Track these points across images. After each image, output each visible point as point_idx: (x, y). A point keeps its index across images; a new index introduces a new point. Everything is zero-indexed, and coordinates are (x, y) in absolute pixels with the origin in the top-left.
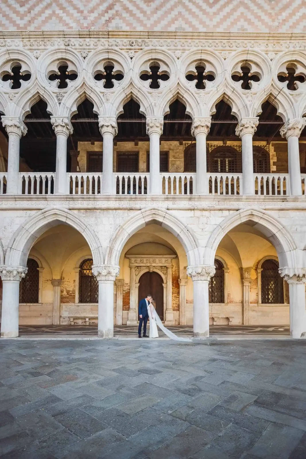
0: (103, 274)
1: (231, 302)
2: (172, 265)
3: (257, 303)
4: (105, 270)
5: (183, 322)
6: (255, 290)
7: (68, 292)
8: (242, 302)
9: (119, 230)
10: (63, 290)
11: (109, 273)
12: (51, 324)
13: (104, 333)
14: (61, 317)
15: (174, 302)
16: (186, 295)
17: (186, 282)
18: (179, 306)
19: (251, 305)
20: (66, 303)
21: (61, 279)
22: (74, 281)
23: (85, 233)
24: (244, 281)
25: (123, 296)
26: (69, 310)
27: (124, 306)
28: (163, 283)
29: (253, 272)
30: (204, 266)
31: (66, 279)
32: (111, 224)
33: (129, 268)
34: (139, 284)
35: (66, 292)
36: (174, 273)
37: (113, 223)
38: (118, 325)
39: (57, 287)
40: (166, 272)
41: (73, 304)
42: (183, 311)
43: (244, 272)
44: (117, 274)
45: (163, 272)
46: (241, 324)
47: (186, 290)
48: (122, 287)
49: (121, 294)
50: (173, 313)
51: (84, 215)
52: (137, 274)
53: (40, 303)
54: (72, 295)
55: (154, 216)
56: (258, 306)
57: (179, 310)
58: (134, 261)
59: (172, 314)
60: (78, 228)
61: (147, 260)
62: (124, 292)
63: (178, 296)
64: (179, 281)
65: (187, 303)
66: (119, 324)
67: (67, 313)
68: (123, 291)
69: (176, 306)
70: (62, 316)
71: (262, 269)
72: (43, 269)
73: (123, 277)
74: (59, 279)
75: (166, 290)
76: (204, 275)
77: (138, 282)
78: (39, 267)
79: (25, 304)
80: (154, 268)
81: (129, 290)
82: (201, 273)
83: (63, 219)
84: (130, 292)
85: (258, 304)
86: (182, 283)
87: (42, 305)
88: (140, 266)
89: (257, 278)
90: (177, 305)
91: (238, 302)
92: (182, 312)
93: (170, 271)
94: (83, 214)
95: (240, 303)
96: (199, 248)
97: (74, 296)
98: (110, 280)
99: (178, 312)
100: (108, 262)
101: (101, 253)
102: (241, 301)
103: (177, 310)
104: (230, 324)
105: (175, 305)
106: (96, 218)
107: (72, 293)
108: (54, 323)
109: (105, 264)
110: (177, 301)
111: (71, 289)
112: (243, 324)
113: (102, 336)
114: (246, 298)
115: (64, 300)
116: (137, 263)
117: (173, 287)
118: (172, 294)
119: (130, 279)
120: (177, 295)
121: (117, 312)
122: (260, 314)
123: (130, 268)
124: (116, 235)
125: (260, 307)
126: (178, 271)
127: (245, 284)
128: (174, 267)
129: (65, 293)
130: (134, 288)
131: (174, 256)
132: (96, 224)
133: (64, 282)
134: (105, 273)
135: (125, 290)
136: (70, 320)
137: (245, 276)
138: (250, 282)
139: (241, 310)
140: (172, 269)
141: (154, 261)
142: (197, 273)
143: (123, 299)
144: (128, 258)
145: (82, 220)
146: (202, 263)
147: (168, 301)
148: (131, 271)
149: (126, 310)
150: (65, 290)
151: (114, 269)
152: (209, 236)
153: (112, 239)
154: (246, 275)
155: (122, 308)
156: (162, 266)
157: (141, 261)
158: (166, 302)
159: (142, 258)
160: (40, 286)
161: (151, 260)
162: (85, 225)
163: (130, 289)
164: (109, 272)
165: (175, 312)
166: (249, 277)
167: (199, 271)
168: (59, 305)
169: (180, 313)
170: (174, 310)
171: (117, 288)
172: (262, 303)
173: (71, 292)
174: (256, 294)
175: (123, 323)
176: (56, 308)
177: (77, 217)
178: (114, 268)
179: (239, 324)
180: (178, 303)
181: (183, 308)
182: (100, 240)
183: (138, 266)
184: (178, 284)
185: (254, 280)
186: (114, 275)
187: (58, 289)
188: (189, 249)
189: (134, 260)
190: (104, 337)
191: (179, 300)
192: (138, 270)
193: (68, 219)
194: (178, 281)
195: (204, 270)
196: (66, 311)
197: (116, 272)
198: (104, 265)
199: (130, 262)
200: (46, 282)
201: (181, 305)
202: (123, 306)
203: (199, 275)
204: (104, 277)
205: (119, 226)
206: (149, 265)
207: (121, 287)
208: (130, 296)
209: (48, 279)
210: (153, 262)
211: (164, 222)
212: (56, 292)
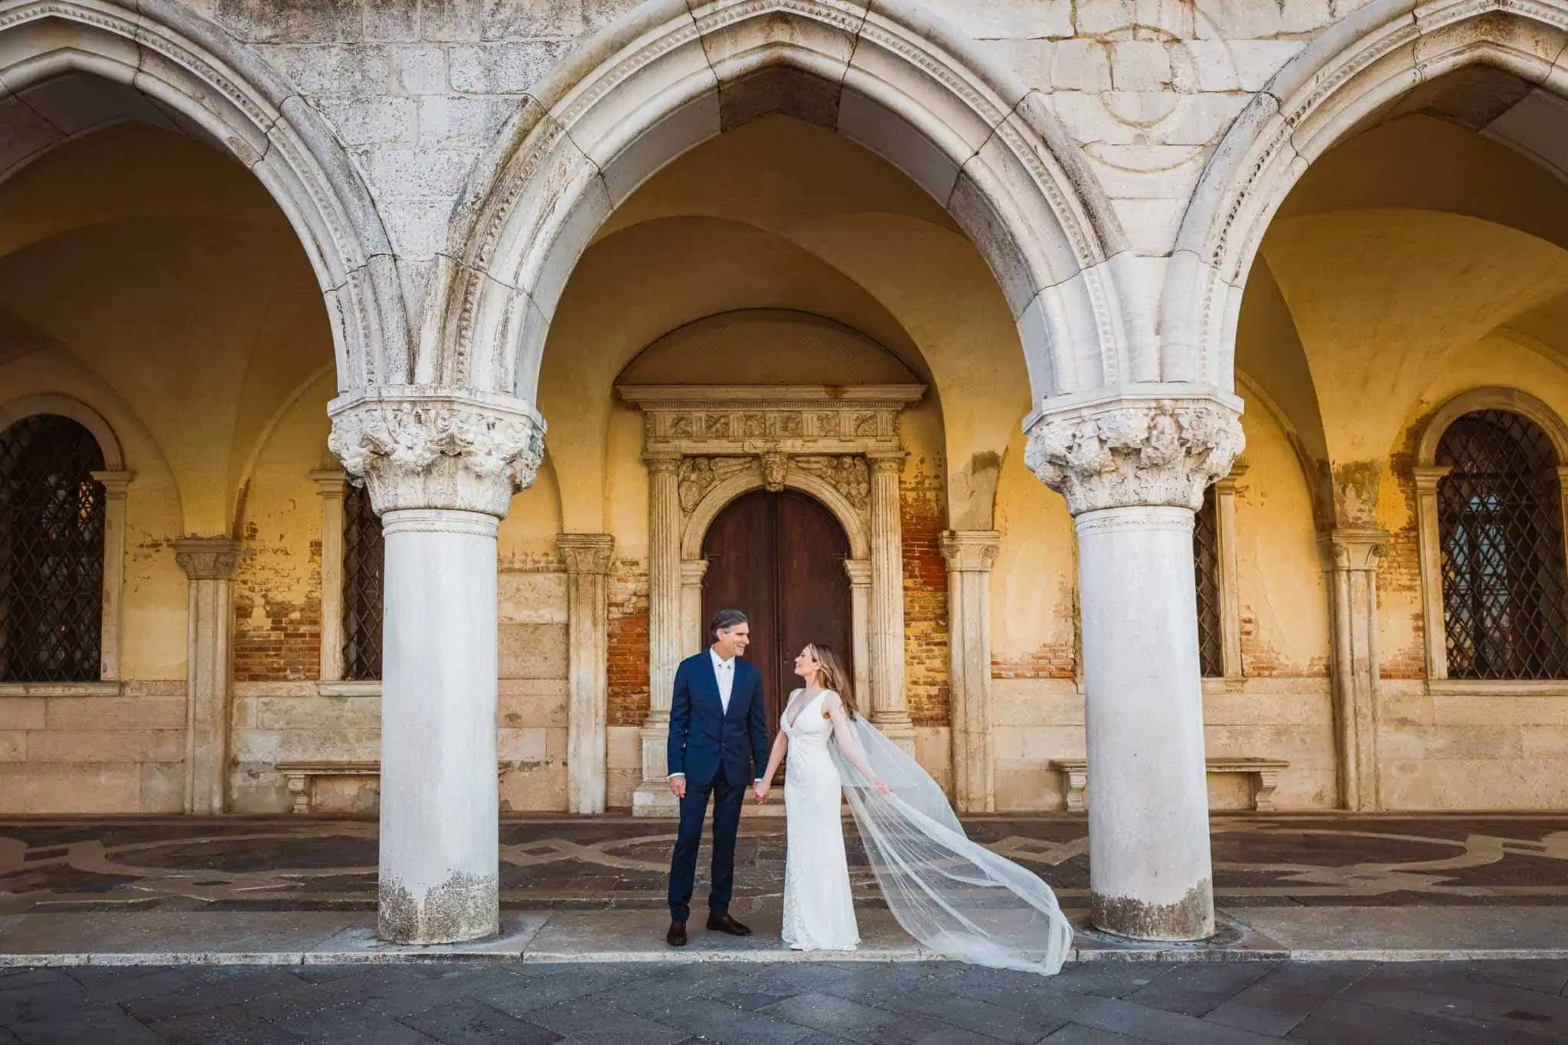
0: (401, 455)
1: (1263, 670)
2: (900, 449)
3: (1423, 673)
4: (413, 428)
5: (976, 791)
6: (1408, 594)
7: (278, 613)
8: (1332, 672)
9: (524, 134)
10: (243, 603)
11: (451, 451)
12: (171, 807)
13: (421, 906)
14: (231, 764)
15: (920, 671)
16: (987, 632)
17: (989, 551)
18: (946, 699)
19: (1387, 687)
20: (266, 678)
21: (237, 536)
22: (316, 547)
23: (278, 167)
24: (1342, 542)
25: (610, 636)
26: (282, 724)
27: (617, 694)
28: (850, 557)
29: (1389, 487)
30: (1166, 390)
31: (267, 536)
32: (465, 94)
33: (645, 470)
34: (703, 564)
35: (268, 614)
36: (911, 496)
37: (480, 87)
38: (578, 815)
39: (208, 586)
40: (864, 486)
41: (309, 683)
42: (973, 728)
43: (1337, 488)
44: (518, 465)
45: (844, 489)
46: (1326, 805)
47: (986, 598)
48: (600, 578)
49: (595, 624)
50: (916, 739)
51: (267, 32)
52: (689, 505)
53: (109, 683)
54: (303, 629)
55: (781, 34)
56: (1428, 692)
57: (947, 720)
58: (675, 425)
59: (911, 743)
60: (222, 130)
61: (749, 418)
62: (616, 613)
63: (938, 637)
64: (946, 542)
65: (994, 676)
66: (586, 810)
67: (275, 739)
68: (610, 605)
69: (929, 697)
70: (242, 758)
71: (1445, 472)
72: (126, 475)
73: (606, 521)
74: (223, 537)
75: (870, 602)
76: (1166, 462)
77: (697, 550)
78: (102, 467)
79: (17, 689)
80: (792, 464)
81: (643, 603)
82: (1147, 451)
83: (116, 65)
84: (648, 610)
85: (1426, 683)
86: (963, 558)
87: (121, 694)
88: (710, 457)
89: (1413, 527)
90: (934, 690)
91: (1304, 666)
92: (966, 732)
93: (888, 483)
94: (261, 18)
95: (1317, 675)
96: (1127, 260)
97: (317, 636)
98: (459, 504)
99: (944, 731)
100: (440, 367)
101: (385, 304)
102: (1320, 667)
103: (933, 721)
104: (1263, 803)
105: (922, 691)
106: (352, 48)
107: (301, 623)
108: (187, 806)
109: (419, 378)
110: (937, 663)
111: (297, 597)
112: (1343, 804)
113: (404, 933)
114: (1355, 645)
115: (256, 663)
116: (688, 435)
117: (910, 583)
118: (907, 625)
119: (652, 535)
120: (935, 630)
121: (573, 731)
122: (1441, 742)
123: (650, 464)
124: (503, 168)
125: (1437, 700)
126: (936, 483)
127: (1343, 562)
128: (913, 461)
129: (259, 620)
130: (675, 586)
131: (914, 392)
132: (357, 97)
133: (252, 554)
134: (418, 450)
135: (619, 599)
136: (285, 786)
137: (1344, 514)
138: (1376, 550)
139: (1323, 719)
140: (901, 471)
141: (792, 425)
142: (1114, 451)
143: (612, 653)
144: (635, 407)
145: (250, 67)
146: (1152, 371)
147: (881, 668)
148: (651, 487)
149: (626, 723)
150: (259, 601)
151: (491, 426)
152: (1187, 175)
153: (469, 198)
154: (1351, 505)
155: (602, 712)
156: (838, 456)
157: (711, 422)
158: (871, 671)
159: (721, 403)
160: (111, 581)
161: (774, 415)
162: (266, 95)
163: (648, 596)
164: (452, 440)
165: (926, 731)
166: (1365, 517)
167: (1133, 426)
168: (220, 692)
169: (959, 739)
170: (917, 721)
171: (573, 589)
172: (1454, 674)
173: (295, 615)
174: (1410, 623)
175: (614, 803)
176: (200, 716)
177: (209, 38)
178: (491, 416)
179: (1316, 807)
180: (940, 677)
181: (973, 707)
182: (380, 206)
183: (694, 457)
184: (942, 563)
185: (1397, 535)
186: (494, 463)
187: (216, 595)
188: (1042, 273)
189: (669, 421)
190: (417, 946)
191: (947, 660)
192: (693, 477)
193: (149, 66)
194: (935, 544)
195: (1165, 422)
196: (264, 728)
197: (510, 448)
198: (409, 392)
199: (647, 434)
200: (147, 557)
201: (958, 691)
202: (611, 696)
203: (1127, 468)
204: (418, 482)
205: (525, 101)
206: (758, 445)
207: (594, 583)
208: (653, 634)
209: (159, 535)
210: (785, 428)
211: (854, 77)
212: (206, 611)
